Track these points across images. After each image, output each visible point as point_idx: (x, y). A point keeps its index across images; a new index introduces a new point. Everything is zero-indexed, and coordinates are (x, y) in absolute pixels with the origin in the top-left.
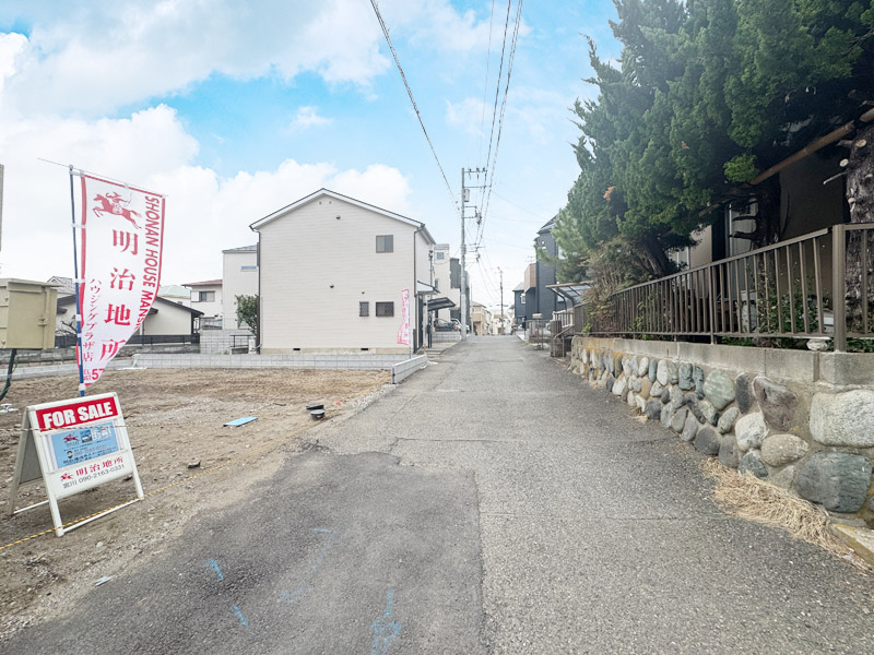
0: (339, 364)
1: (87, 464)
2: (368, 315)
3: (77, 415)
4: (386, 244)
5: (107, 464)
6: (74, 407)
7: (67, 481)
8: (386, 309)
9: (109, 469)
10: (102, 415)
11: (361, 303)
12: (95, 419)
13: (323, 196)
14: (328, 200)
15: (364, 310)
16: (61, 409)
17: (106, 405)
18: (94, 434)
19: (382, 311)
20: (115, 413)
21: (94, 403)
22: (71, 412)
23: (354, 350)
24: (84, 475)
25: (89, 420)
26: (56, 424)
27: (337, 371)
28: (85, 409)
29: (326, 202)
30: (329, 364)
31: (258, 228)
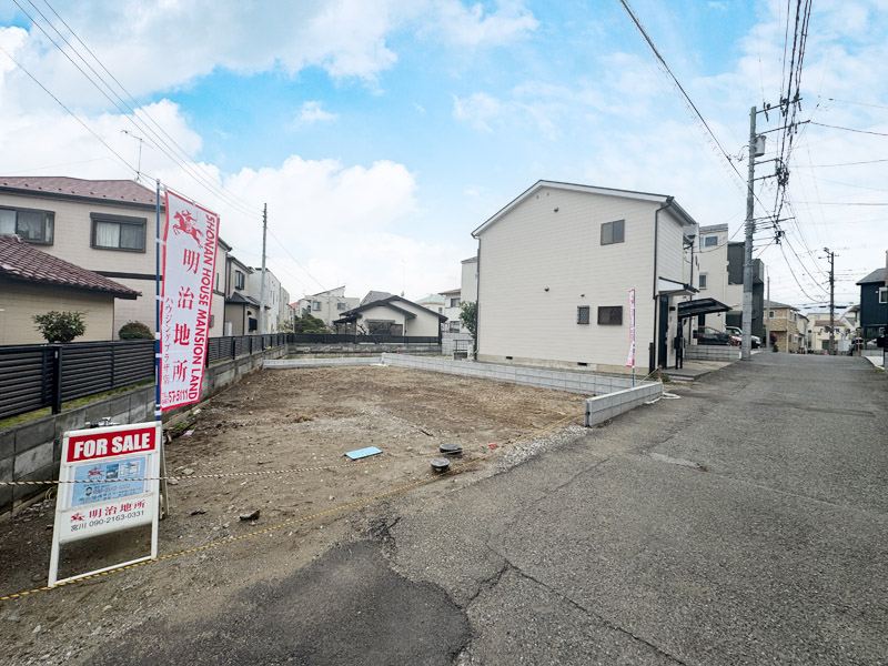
0: (542, 381)
1: (103, 506)
2: (588, 323)
3: (110, 446)
4: (614, 233)
5: (126, 508)
6: (109, 436)
7: (77, 522)
8: (612, 316)
9: (126, 514)
10: (138, 447)
11: (580, 309)
12: (128, 452)
13: (541, 188)
14: (545, 192)
15: (583, 315)
16: (95, 437)
17: (145, 435)
18: (122, 470)
19: (606, 317)
20: (152, 447)
21: (132, 433)
22: (105, 441)
23: (569, 364)
24: (97, 518)
25: (122, 453)
26: (86, 454)
27: (537, 390)
28: (120, 439)
29: (543, 195)
30: (531, 380)
31: (478, 235)
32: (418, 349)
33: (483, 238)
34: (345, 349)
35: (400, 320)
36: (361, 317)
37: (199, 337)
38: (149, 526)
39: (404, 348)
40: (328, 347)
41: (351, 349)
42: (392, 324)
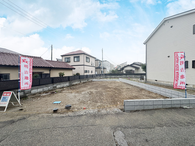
3: (6, 94)
5: (5, 103)
7: (1, 104)
10: (9, 95)
13: (165, 21)
18: (6, 98)
32: (138, 77)
33: (147, 44)
34: (117, 77)
35: (134, 69)
36: (124, 69)
37: (30, 78)
38: (5, 107)
39: (133, 77)
40: (114, 76)
41: (119, 77)
42: (131, 70)
